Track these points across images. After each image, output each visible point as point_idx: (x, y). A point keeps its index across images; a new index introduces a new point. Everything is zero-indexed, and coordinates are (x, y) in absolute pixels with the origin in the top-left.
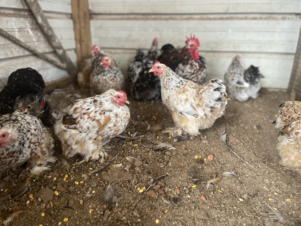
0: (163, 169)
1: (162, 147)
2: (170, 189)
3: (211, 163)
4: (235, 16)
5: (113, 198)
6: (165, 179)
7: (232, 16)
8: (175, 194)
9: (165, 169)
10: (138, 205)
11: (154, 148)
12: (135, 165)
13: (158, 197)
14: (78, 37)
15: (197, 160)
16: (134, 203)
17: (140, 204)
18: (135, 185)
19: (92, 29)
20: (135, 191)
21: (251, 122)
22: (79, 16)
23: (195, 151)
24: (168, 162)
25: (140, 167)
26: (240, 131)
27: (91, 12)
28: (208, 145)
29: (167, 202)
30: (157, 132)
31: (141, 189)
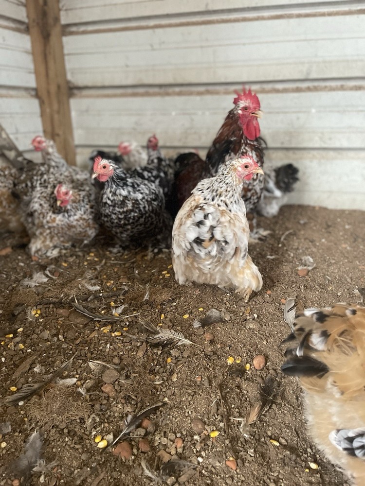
0: (159, 389)
1: (165, 338)
2: (165, 439)
3: (259, 374)
4: (323, 84)
5: (38, 464)
6: (158, 413)
7: (316, 84)
8: (173, 452)
9: (164, 390)
10: (89, 480)
11: (149, 341)
12: (103, 381)
13: (134, 462)
14: (49, 129)
15: (231, 367)
16: (80, 476)
17: (93, 476)
18: (93, 429)
19: (73, 114)
20: (88, 445)
21: (349, 280)
22: (49, 92)
23: (230, 346)
24: (172, 372)
25: (113, 384)
26: (326, 299)
27: (71, 86)
28: (257, 333)
29: (150, 475)
30: (164, 305)
31: (102, 439)
